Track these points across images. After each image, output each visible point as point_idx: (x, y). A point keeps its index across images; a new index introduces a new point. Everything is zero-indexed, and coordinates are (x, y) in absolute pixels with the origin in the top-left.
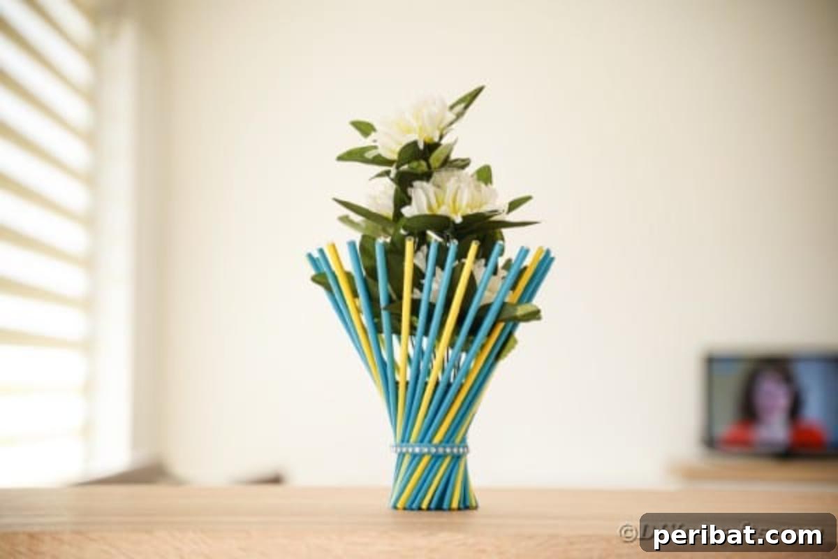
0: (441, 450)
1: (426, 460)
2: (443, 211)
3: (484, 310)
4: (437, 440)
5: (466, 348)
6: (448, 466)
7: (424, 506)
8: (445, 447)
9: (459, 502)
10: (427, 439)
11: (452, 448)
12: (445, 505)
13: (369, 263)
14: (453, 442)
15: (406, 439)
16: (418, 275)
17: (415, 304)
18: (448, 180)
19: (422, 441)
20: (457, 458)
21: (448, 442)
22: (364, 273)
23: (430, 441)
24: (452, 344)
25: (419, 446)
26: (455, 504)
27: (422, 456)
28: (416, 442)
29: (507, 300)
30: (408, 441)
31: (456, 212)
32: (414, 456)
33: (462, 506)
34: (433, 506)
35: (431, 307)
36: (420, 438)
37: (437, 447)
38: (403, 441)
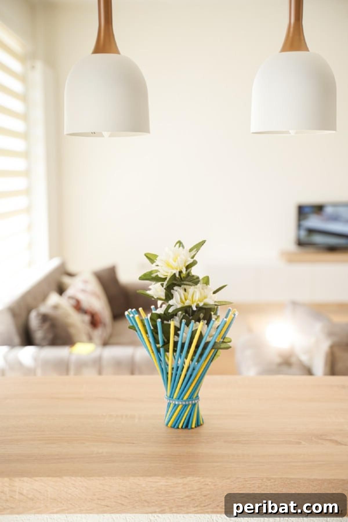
0: (187, 403)
1: (180, 407)
2: (187, 303)
3: (207, 344)
4: (185, 398)
5: (198, 361)
6: (191, 408)
7: (180, 426)
8: (189, 401)
9: (195, 424)
10: (181, 398)
11: (192, 401)
12: (189, 427)
13: (154, 323)
14: (193, 398)
15: (172, 397)
16: (177, 329)
17: (176, 344)
18: (190, 288)
19: (179, 399)
20: (194, 405)
21: (190, 398)
22: (152, 328)
23: (182, 399)
24: (192, 360)
25: (178, 401)
26: (193, 426)
27: (178, 405)
28: (176, 399)
29: (217, 341)
30: (173, 398)
31: (193, 303)
32: (175, 405)
33: (196, 426)
34: (184, 427)
35: (183, 345)
36: (178, 397)
37: (185, 401)
38: (170, 397)
